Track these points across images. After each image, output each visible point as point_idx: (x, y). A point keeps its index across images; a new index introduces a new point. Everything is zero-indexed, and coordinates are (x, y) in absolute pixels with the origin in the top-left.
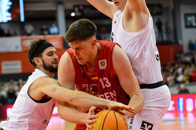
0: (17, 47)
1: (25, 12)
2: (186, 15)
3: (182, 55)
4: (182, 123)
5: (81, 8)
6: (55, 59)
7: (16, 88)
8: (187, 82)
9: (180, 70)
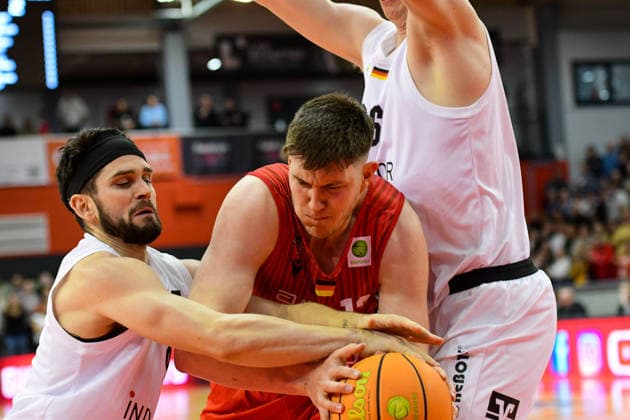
0: (33, 171)
1: (61, 57)
2: (578, 66)
3: (564, 195)
4: (566, 411)
5: (241, 43)
6: (140, 197)
7: (31, 302)
8: (581, 282)
9: (557, 243)
